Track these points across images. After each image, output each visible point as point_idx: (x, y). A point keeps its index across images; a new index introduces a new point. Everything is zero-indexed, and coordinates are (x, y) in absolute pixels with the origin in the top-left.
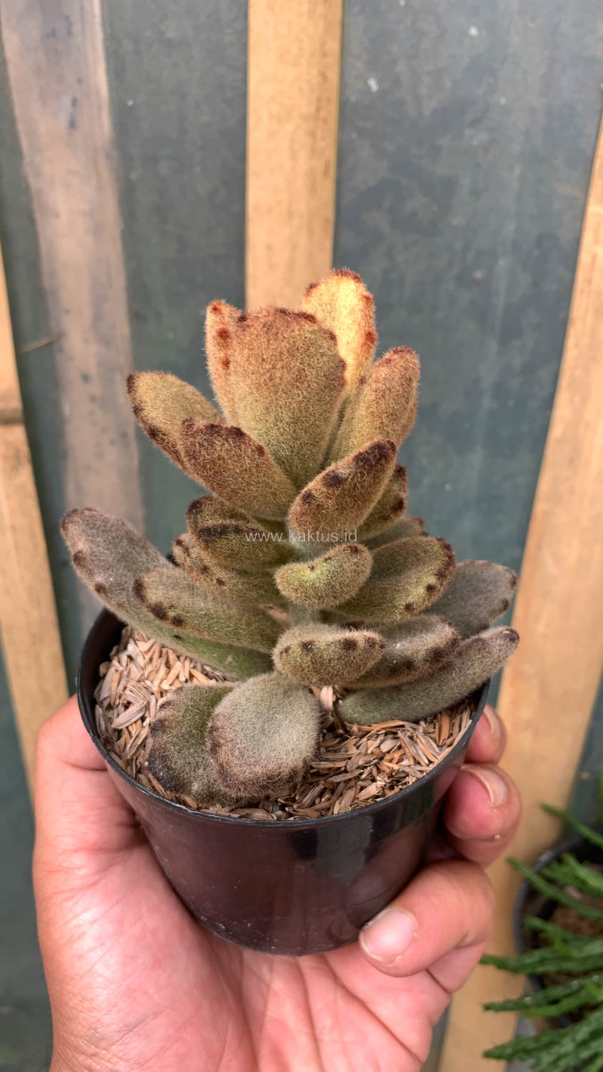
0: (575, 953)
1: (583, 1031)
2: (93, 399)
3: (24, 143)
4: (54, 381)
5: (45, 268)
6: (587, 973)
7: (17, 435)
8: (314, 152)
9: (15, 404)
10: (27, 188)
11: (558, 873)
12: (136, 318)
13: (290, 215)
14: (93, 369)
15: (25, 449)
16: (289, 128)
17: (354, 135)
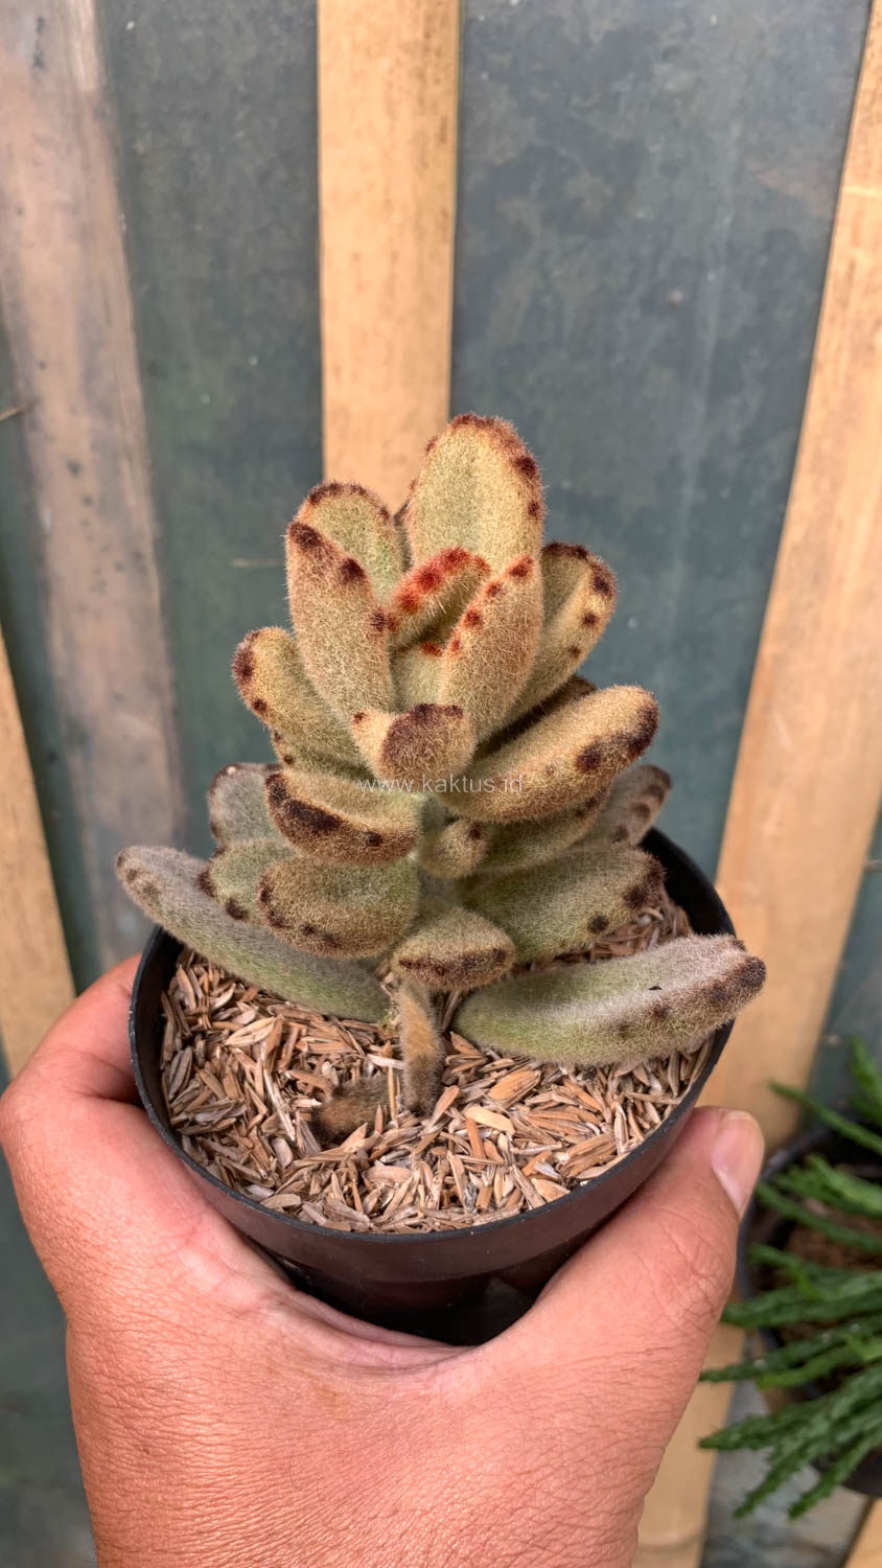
0: (827, 1295)
1: (841, 1404)
6: (842, 1322)
8: (422, 105)
11: (799, 1181)
16: (384, 64)
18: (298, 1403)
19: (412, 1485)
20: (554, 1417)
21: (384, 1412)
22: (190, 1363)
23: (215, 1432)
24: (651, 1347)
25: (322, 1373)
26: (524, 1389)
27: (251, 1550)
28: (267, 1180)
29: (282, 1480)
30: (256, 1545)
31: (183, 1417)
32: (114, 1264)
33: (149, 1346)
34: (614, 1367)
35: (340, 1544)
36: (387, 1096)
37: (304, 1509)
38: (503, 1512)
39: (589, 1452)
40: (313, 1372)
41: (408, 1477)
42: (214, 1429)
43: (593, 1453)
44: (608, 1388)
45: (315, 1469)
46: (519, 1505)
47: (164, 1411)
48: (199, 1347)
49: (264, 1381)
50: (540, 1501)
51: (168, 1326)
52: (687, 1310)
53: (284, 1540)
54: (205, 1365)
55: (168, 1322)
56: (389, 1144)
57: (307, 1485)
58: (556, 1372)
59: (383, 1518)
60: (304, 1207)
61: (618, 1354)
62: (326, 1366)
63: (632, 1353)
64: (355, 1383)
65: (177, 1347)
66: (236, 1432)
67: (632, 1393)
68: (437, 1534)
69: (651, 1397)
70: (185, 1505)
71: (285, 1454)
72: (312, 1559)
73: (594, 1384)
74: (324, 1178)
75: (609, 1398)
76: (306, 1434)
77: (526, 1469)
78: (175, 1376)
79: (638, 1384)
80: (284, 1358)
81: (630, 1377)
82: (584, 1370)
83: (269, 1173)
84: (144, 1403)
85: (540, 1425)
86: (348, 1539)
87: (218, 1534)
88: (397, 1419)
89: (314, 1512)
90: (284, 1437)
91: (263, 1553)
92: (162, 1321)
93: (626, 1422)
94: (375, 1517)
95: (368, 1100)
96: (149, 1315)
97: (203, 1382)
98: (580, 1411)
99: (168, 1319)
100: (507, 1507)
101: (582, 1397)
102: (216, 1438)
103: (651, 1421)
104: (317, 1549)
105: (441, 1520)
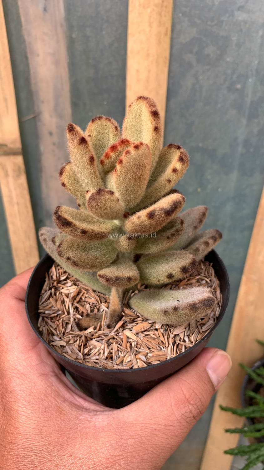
2: (54, 144)
3: (23, 19)
4: (37, 136)
5: (33, 81)
7: (19, 160)
8: (160, 23)
9: (18, 145)
10: (24, 41)
12: (74, 105)
13: (148, 55)
14: (54, 130)
15: (23, 167)
16: (149, 10)
17: (181, 15)
18: (50, 409)
19: (78, 449)
20: (128, 440)
21: (75, 421)
22: (22, 386)
23: (23, 411)
24: (166, 424)
25: (61, 402)
26: (121, 428)
27: (24, 454)
28: (59, 335)
29: (39, 433)
30: (27, 452)
31: (15, 402)
32: (9, 349)
33: (12, 377)
34: (153, 428)
35: (52, 460)
36: (102, 320)
37: (43, 445)
38: (104, 467)
39: (137, 455)
40: (58, 400)
41: (78, 446)
42: (23, 409)
43: (138, 455)
44: (149, 434)
45: (49, 433)
46: (110, 466)
47: (11, 399)
48: (26, 381)
49: (42, 398)
50: (117, 466)
51: (19, 372)
52: (182, 414)
53: (35, 453)
54: (26, 388)
55: (20, 371)
56: (99, 335)
57: (46, 437)
58: (132, 425)
59: (67, 456)
60: (66, 347)
61: (155, 424)
62: (63, 400)
63: (160, 424)
64: (70, 409)
65: (20, 380)
66: (29, 412)
67: (157, 438)
68: (82, 467)
69: (163, 441)
70: (10, 432)
71: (41, 425)
72: (43, 462)
73: (144, 432)
74: (76, 339)
75: (148, 438)
76: (50, 420)
77: (115, 455)
78: (16, 389)
79: (159, 436)
80: (50, 392)
81: (157, 432)
82: (142, 426)
83: (60, 334)
84: (7, 395)
85: (123, 441)
86: (55, 460)
87: (17, 445)
88: (79, 425)
89: (46, 447)
90: (43, 419)
91: (28, 456)
92: (18, 370)
93: (153, 447)
94: (65, 455)
95: (95, 320)
96: (15, 368)
97: (24, 393)
98: (137, 440)
99: (19, 370)
100: (106, 466)
101: (139, 436)
102: (23, 412)
103: (162, 449)
104: (44, 460)
105: (85, 463)
